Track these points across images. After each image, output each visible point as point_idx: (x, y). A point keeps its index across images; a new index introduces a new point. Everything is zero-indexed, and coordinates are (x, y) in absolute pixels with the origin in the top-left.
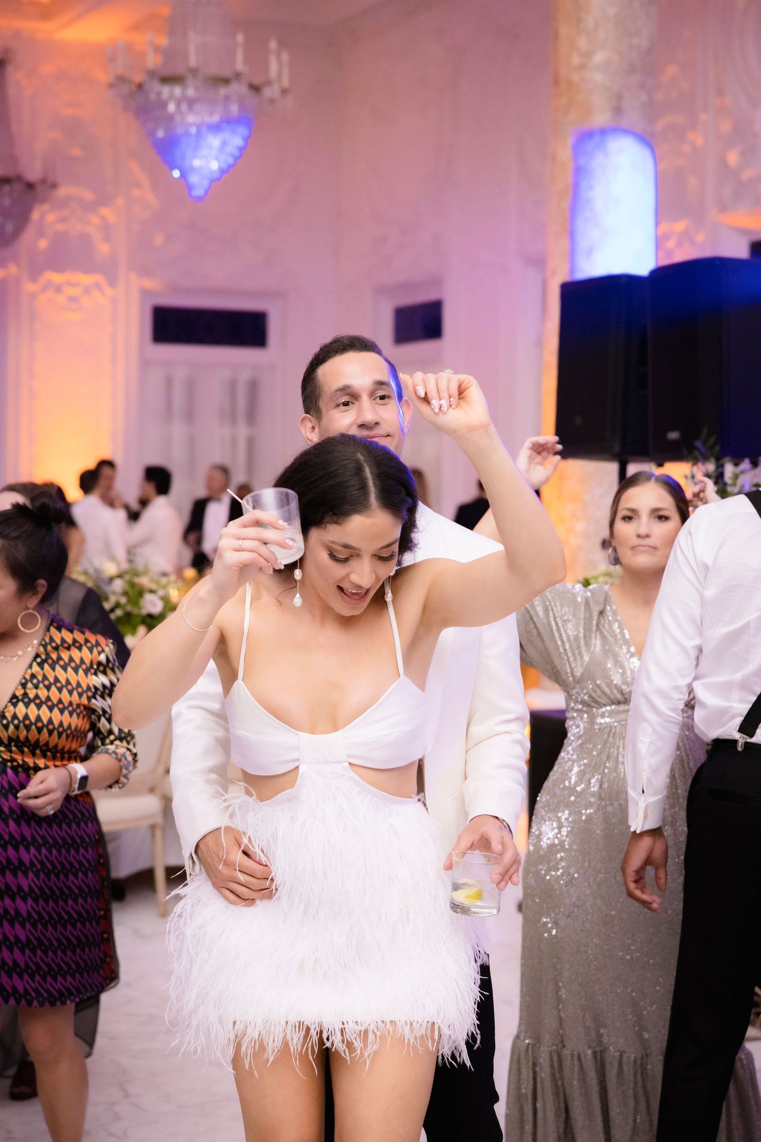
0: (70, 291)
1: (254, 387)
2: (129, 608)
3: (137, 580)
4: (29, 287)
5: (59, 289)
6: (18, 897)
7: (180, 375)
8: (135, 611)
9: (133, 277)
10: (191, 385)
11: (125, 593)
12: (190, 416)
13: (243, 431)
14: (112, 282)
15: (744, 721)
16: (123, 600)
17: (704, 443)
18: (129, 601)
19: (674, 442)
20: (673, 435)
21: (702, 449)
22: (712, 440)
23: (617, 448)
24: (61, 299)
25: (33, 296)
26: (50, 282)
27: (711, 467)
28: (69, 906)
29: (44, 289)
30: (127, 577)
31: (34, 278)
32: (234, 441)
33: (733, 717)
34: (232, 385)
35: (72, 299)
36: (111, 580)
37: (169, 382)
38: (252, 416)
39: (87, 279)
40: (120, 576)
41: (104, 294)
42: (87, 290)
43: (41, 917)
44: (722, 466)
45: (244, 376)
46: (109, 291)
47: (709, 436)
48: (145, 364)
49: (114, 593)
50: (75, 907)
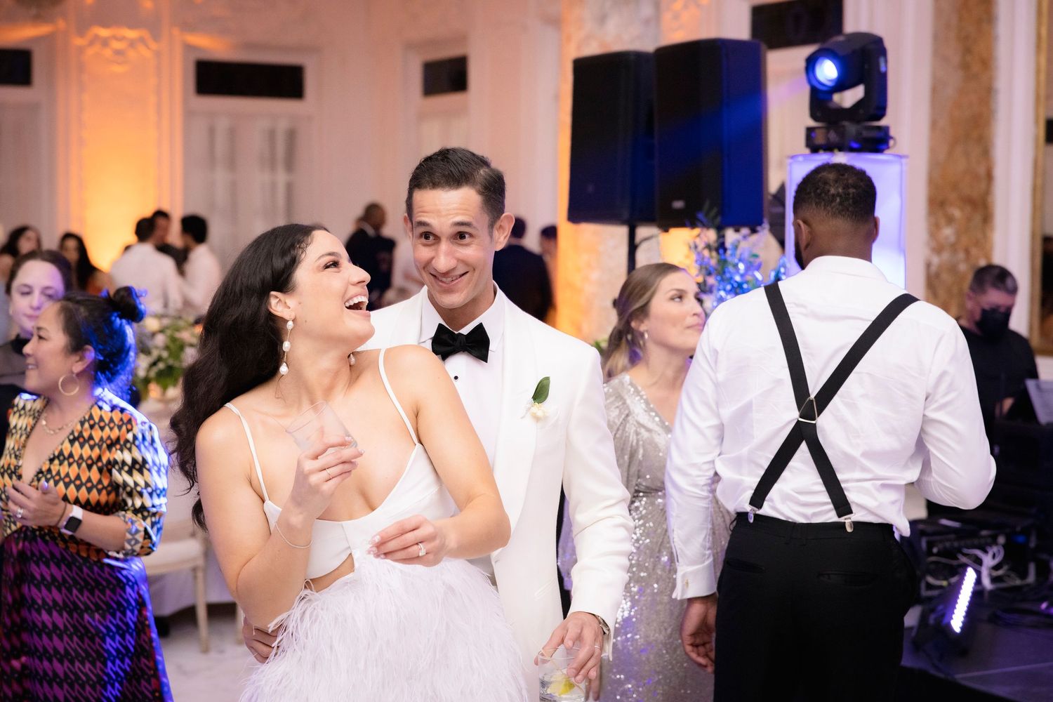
0: (117, 45)
1: (292, 135)
2: (171, 362)
3: (178, 335)
4: (78, 42)
5: (105, 43)
6: (54, 659)
7: (222, 124)
8: (176, 364)
9: (176, 32)
10: (232, 133)
11: (167, 348)
12: (232, 162)
13: (282, 178)
14: (156, 37)
15: (754, 494)
16: (165, 354)
17: (707, 215)
18: (171, 355)
19: (679, 211)
20: (678, 204)
21: (704, 220)
22: (715, 210)
23: (626, 215)
24: (108, 53)
25: (81, 50)
26: (97, 37)
27: (711, 235)
28: (109, 668)
29: (91, 43)
30: (169, 332)
31: (81, 32)
32: (273, 186)
33: (744, 490)
34: (272, 135)
35: (118, 52)
36: (153, 334)
37: (212, 131)
38: (290, 164)
39: (131, 34)
40: (162, 331)
41: (149, 48)
42: (132, 44)
43: (78, 678)
44: (723, 236)
45: (282, 125)
46: (154, 46)
47: (710, 209)
48: (189, 114)
49: (157, 347)
50: (113, 668)
